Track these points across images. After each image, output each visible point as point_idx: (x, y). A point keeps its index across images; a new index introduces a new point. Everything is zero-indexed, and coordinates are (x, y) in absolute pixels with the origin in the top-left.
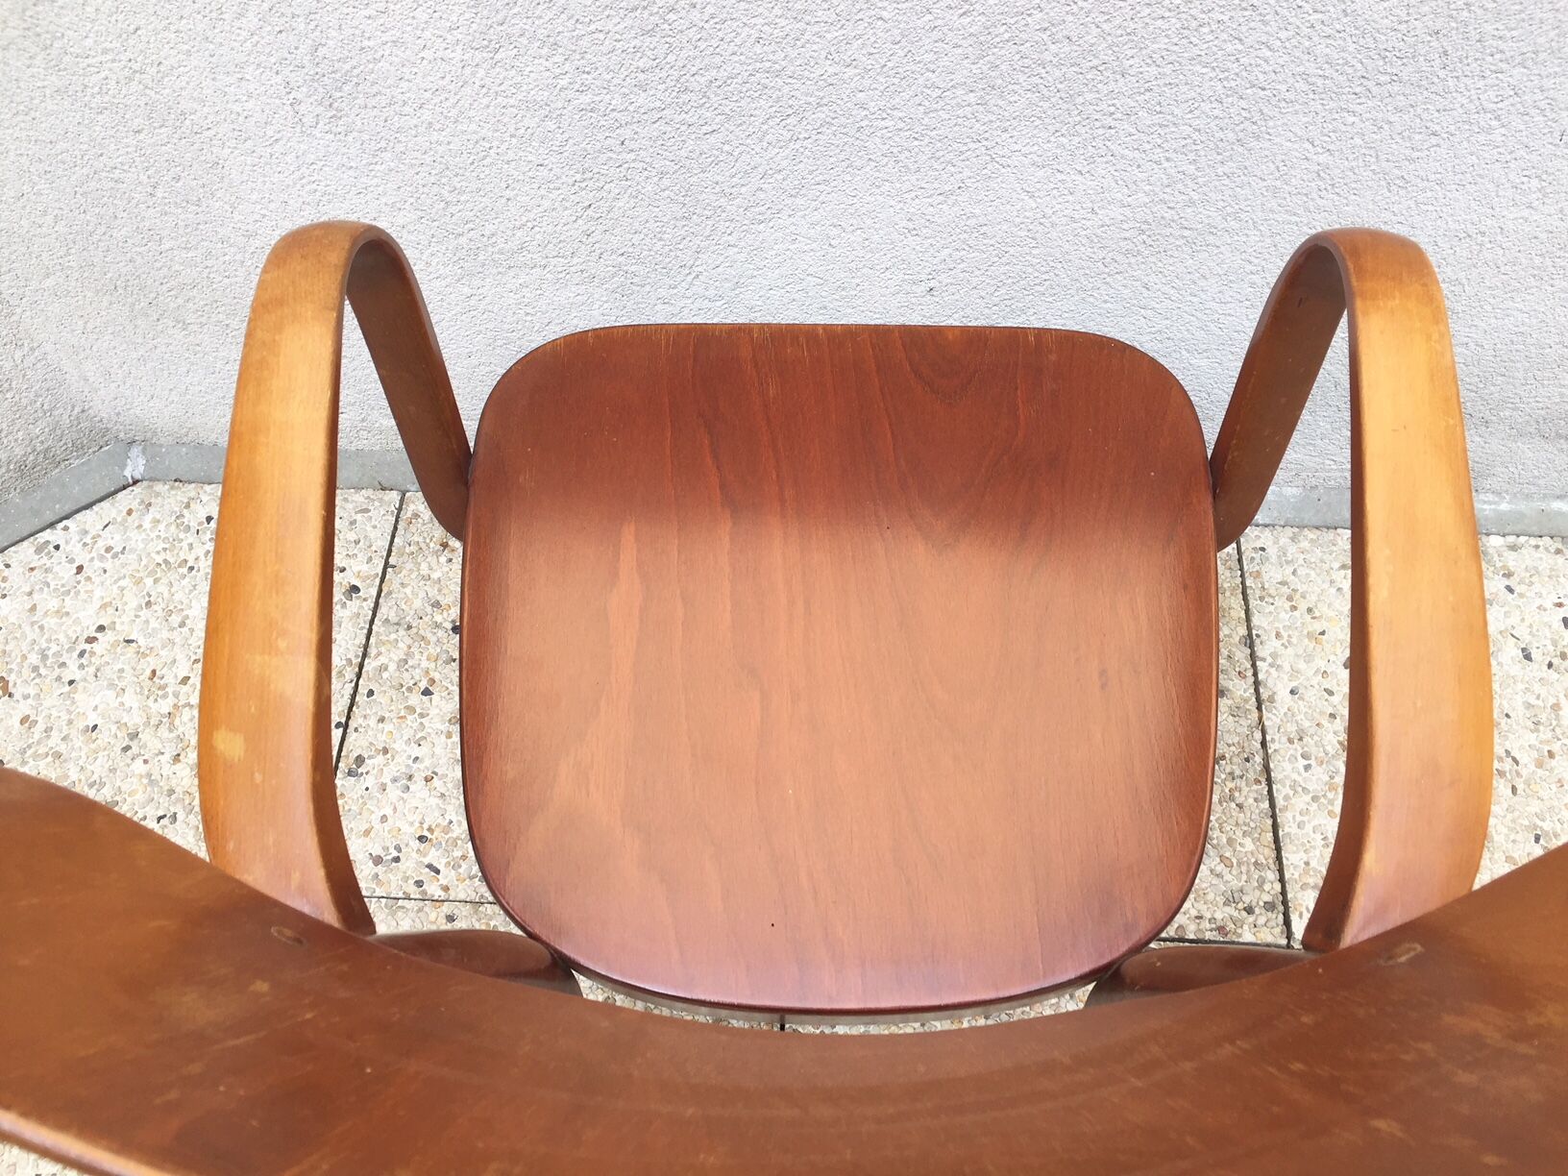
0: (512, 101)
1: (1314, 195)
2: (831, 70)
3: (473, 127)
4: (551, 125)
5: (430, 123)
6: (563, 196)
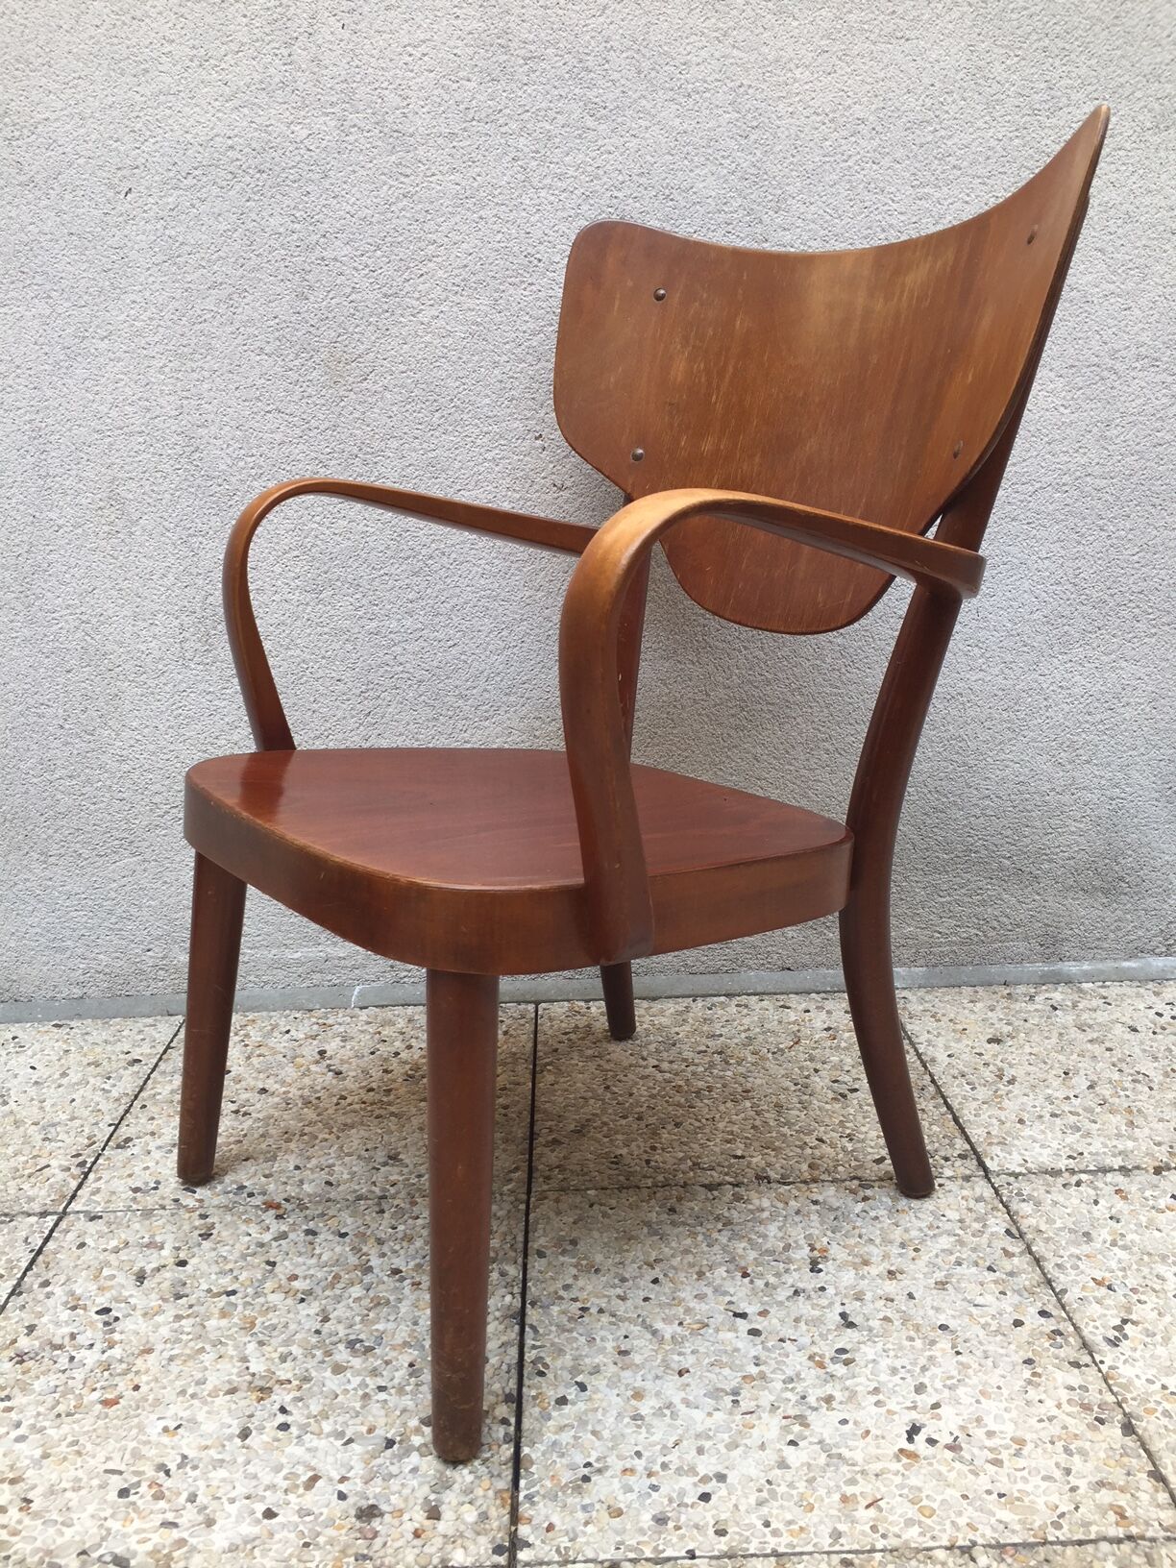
0: (326, 630)
1: (843, 670)
2: (528, 594)
3: (298, 651)
4: (349, 647)
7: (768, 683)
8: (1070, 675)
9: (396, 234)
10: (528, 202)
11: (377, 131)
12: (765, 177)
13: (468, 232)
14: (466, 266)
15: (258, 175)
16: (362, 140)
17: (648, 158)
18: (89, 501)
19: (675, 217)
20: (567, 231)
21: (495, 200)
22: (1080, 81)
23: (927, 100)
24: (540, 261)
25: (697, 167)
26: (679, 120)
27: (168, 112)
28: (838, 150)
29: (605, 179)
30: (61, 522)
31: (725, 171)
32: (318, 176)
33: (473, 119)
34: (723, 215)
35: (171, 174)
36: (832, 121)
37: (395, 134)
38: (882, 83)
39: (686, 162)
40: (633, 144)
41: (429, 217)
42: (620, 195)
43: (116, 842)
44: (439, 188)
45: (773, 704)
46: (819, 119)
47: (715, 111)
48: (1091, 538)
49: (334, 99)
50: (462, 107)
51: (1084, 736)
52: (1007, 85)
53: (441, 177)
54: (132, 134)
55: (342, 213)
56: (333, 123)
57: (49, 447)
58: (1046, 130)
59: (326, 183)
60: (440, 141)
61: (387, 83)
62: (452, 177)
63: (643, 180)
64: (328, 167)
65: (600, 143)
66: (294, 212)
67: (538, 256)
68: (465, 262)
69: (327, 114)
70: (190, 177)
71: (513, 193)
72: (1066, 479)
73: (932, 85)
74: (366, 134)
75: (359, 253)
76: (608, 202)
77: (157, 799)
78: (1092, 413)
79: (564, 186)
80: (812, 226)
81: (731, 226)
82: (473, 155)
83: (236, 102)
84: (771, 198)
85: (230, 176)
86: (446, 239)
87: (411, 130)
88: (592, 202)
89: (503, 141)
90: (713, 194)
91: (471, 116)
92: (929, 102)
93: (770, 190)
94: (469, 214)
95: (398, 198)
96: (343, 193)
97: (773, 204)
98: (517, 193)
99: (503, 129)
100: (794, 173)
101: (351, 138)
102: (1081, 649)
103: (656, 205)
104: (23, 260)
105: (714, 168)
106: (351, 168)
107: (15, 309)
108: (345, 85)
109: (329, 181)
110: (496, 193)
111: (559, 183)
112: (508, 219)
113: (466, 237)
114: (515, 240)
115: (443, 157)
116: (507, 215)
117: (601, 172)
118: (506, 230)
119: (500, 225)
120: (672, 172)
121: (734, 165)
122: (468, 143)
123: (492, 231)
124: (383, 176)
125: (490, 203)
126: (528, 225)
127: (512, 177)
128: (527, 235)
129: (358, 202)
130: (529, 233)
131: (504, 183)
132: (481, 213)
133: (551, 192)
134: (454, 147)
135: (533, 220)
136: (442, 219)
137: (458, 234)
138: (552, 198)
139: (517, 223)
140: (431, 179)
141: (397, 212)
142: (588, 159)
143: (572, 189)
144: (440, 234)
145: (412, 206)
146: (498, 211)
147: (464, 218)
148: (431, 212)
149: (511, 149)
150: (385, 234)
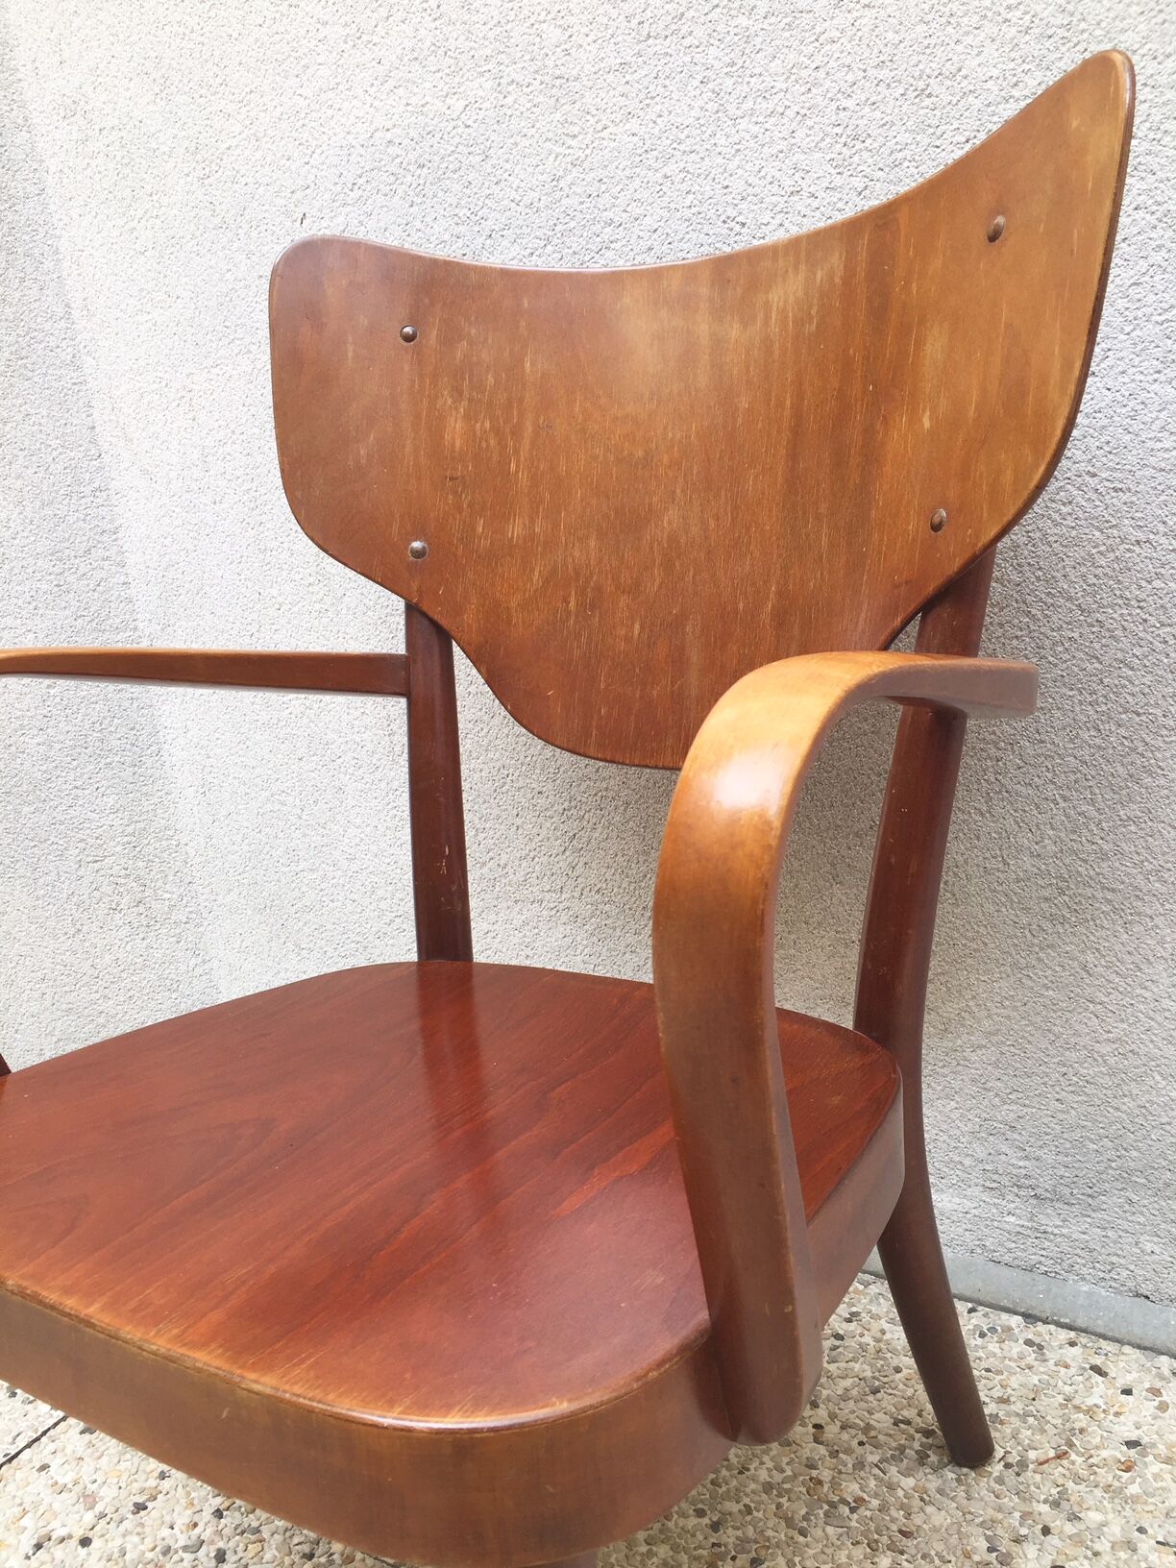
7: (1105, 857)
10: (723, 141)
11: (536, 83)
12: (1083, 25)
13: (650, 200)
14: (650, 249)
15: (419, 171)
16: (522, 100)
17: (890, 35)
18: (301, 576)
20: (778, 175)
21: (682, 147)
24: (743, 225)
25: (967, 33)
27: (330, 112)
29: (828, 84)
30: (280, 599)
31: (1013, 30)
32: (478, 159)
33: (649, 36)
35: (339, 188)
37: (558, 82)
41: (604, 187)
42: (850, 103)
43: (353, 945)
44: (613, 144)
45: (1113, 891)
49: (488, 52)
50: (634, 22)
53: (614, 130)
54: (301, 148)
55: (506, 202)
56: (488, 85)
57: (264, 518)
60: (610, 78)
61: (544, 13)
62: (627, 126)
63: (884, 74)
64: (488, 144)
65: (818, 29)
66: (457, 211)
67: (740, 219)
69: (482, 74)
70: (356, 187)
71: (704, 132)
74: (525, 90)
75: (529, 251)
76: (834, 119)
77: (383, 905)
79: (771, 107)
82: (651, 88)
83: (391, 83)
85: (392, 178)
86: (624, 215)
87: (575, 73)
88: (810, 123)
89: (688, 59)
90: (995, 73)
91: (645, 33)
94: (650, 174)
95: (566, 169)
96: (506, 175)
98: (709, 132)
99: (687, 42)
101: (509, 100)
104: (225, 312)
106: (512, 140)
107: (225, 368)
108: (499, 29)
109: (490, 163)
110: (682, 136)
111: (764, 105)
112: (700, 171)
113: (649, 208)
114: (711, 200)
115: (614, 100)
116: (698, 166)
117: (821, 74)
118: (698, 188)
119: (690, 183)
120: (928, 51)
121: (1028, 17)
122: (644, 73)
123: (679, 193)
124: (548, 143)
125: (675, 153)
126: (726, 175)
127: (702, 108)
128: (725, 191)
129: (523, 185)
130: (727, 187)
131: (691, 120)
132: (665, 170)
133: (754, 119)
134: (627, 83)
135: (732, 166)
136: (618, 188)
137: (640, 204)
138: (755, 129)
139: (712, 175)
140: (602, 135)
141: (566, 189)
142: (802, 59)
143: (781, 110)
144: (617, 209)
145: (583, 176)
146: (686, 162)
147: (645, 180)
148: (605, 180)
149: (698, 68)
150: (555, 221)
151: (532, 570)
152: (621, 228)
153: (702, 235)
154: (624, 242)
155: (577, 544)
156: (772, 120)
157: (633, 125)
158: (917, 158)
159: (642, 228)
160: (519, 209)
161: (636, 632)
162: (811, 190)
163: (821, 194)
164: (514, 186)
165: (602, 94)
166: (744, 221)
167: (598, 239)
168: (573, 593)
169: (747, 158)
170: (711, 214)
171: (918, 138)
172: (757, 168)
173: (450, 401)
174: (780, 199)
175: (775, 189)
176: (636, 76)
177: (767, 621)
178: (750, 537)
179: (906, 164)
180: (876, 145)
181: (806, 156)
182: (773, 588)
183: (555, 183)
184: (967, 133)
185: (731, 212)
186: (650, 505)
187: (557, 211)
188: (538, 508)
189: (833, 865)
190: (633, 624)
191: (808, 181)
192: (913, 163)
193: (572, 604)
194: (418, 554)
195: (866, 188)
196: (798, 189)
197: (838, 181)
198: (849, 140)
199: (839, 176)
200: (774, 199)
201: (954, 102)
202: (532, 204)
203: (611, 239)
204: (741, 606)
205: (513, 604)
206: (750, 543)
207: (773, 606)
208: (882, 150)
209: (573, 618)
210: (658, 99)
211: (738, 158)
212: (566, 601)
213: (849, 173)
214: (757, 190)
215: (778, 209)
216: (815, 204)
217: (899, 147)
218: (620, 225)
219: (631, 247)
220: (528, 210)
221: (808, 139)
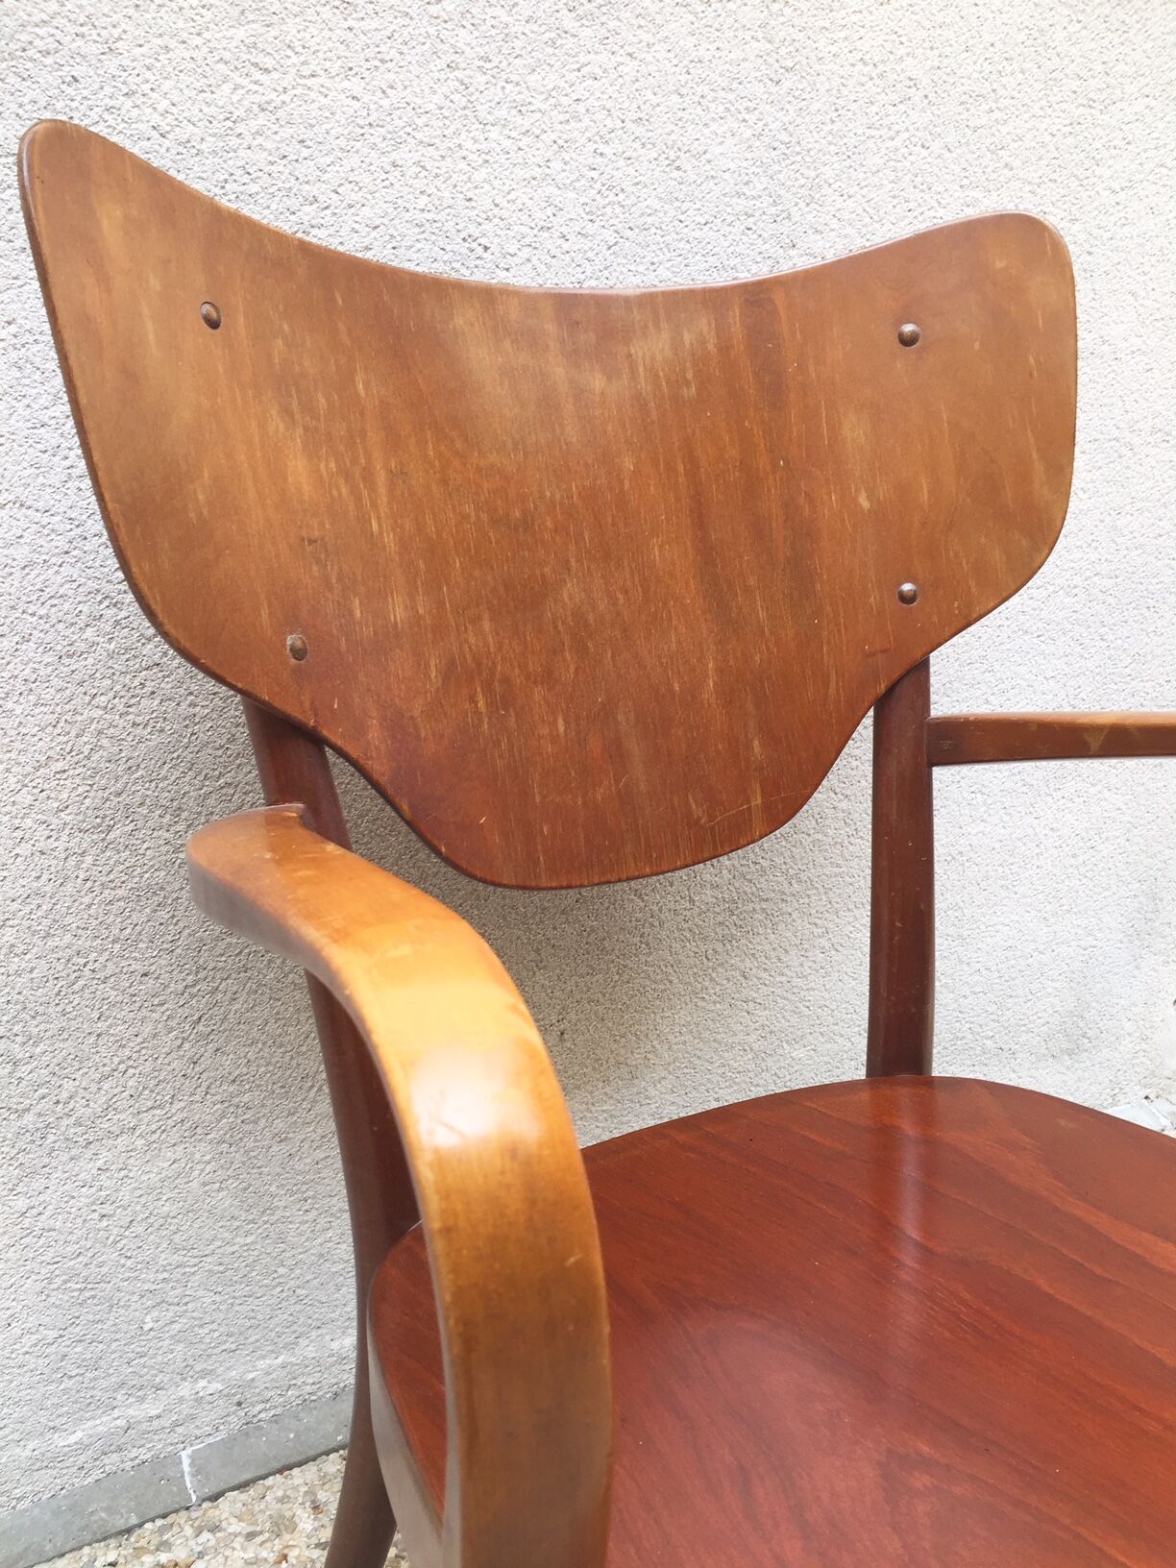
0: (120, 892)
3: (68, 938)
4: (164, 915)
5: (13, 946)
6: (168, 1013)
8: (1062, 814)
9: (246, 179)
10: (469, 144)
12: (798, 149)
13: (372, 188)
17: (649, 94)
19: (681, 197)
20: (529, 203)
21: (419, 136)
22: (1134, 69)
23: (985, 64)
24: (486, 248)
25: (713, 119)
26: (693, 40)
28: (885, 122)
29: (586, 121)
32: (95, 49)
34: (742, 201)
36: (881, 76)
38: (939, 31)
39: (699, 110)
40: (630, 68)
41: (305, 153)
42: (607, 150)
44: (323, 100)
45: (767, 900)
46: (866, 70)
47: (740, 34)
48: (1092, 650)
51: (1067, 882)
52: (1066, 61)
53: (327, 83)
55: (143, 127)
58: (1099, 129)
59: (111, 64)
62: (346, 84)
63: (640, 131)
64: (116, 33)
65: (582, 59)
67: (483, 241)
68: (367, 241)
71: (447, 127)
72: (1077, 580)
73: (992, 45)
76: (590, 161)
78: (1107, 499)
79: (527, 125)
80: (849, 230)
81: (751, 220)
82: (383, 48)
84: (802, 181)
86: (333, 196)
88: (566, 157)
90: (733, 166)
92: (987, 68)
93: (802, 170)
94: (374, 154)
95: (249, 110)
96: (146, 87)
97: (804, 192)
98: (452, 128)
100: (833, 149)
102: (1073, 783)
103: (657, 173)
105: (736, 125)
109: (117, 61)
110: (420, 122)
111: (519, 119)
112: (438, 171)
113: (369, 196)
114: (449, 210)
115: (330, 44)
116: (437, 164)
117: (581, 108)
118: (435, 190)
119: (425, 181)
120: (680, 124)
121: (760, 124)
122: (374, 25)
123: (411, 190)
124: (221, 66)
125: (409, 139)
126: (469, 185)
127: (446, 97)
128: (468, 204)
129: (174, 110)
130: (470, 199)
131: (433, 107)
132: (394, 156)
133: (506, 132)
134: (350, 29)
135: (479, 176)
136: (328, 160)
137: (356, 189)
138: (507, 144)
139: (453, 181)
140: (310, 82)
141: (248, 139)
142: (562, 84)
143: (538, 132)
144: (324, 186)
145: (275, 128)
146: (423, 155)
147: (367, 160)
148: (308, 143)
149: (445, 47)
150: (226, 176)
151: (427, 666)
152: (328, 212)
153: (436, 249)
154: (332, 231)
155: (470, 627)
156: (526, 140)
157: (355, 85)
158: (663, 226)
159: (357, 219)
160: (167, 143)
161: (562, 729)
162: (564, 230)
163: (572, 237)
164: (161, 108)
165: (312, 29)
166: (488, 245)
167: (292, 218)
168: (479, 689)
169: (496, 174)
170: (449, 226)
171: (666, 207)
172: (506, 188)
173: (281, 427)
174: (529, 230)
175: (525, 218)
176: (365, 25)
177: (712, 700)
178: (670, 612)
179: (653, 230)
180: (629, 202)
181: (559, 192)
182: (711, 665)
183: (229, 124)
184: (707, 216)
185: (473, 230)
186: (543, 576)
187: (230, 162)
188: (415, 582)
189: (537, 951)
190: (555, 720)
191: (559, 220)
192: (659, 232)
193: (481, 704)
194: (299, 654)
195: (616, 243)
196: (550, 225)
197: (590, 229)
198: (604, 188)
199: (590, 224)
200: (524, 229)
201: (699, 182)
202: (189, 141)
203: (313, 222)
204: (677, 687)
205: (416, 713)
206: (671, 618)
207: (715, 683)
208: (633, 209)
209: (486, 720)
210: (389, 65)
211: (483, 170)
212: (473, 700)
213: (602, 223)
214: (505, 213)
215: (527, 241)
216: (566, 246)
217: (649, 211)
218: (327, 208)
219: (341, 240)
220: (181, 149)
221: (564, 174)
